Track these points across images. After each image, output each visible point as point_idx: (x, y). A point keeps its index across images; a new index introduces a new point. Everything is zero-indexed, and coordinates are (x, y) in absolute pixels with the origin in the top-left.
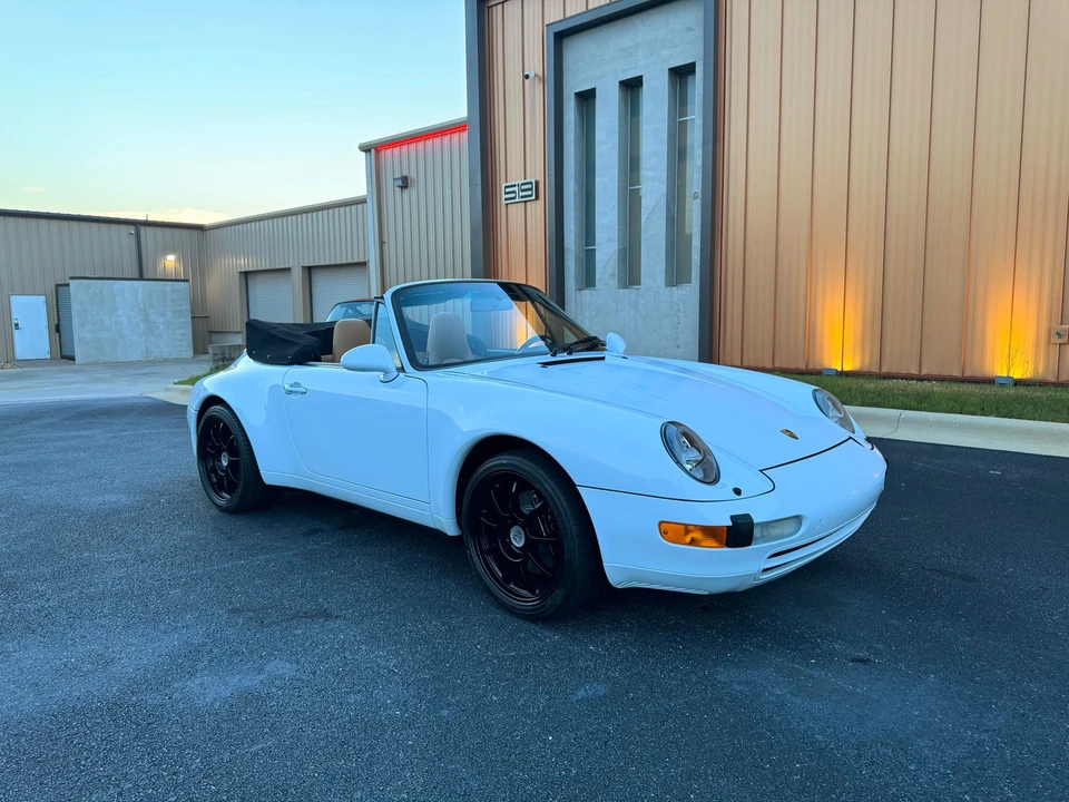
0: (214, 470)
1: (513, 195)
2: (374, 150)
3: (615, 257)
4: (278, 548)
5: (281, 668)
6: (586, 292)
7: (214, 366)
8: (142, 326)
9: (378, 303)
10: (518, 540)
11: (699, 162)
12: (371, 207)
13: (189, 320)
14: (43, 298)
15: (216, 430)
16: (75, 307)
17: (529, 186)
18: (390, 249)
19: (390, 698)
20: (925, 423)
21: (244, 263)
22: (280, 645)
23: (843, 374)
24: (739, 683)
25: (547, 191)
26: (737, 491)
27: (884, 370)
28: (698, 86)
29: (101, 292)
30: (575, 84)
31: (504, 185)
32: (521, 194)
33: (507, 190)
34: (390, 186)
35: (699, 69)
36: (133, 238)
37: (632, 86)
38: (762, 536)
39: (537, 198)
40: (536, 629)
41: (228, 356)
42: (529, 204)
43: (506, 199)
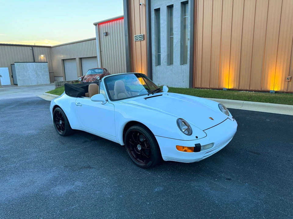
0: (58, 125)
1: (137, 39)
2: (98, 25)
3: (166, 56)
4: (76, 147)
5: (78, 183)
6: (158, 67)
7: (56, 87)
8: (35, 75)
9: (100, 81)
10: (139, 148)
11: (189, 29)
12: (97, 41)
13: (49, 73)
14: (8, 68)
15: (58, 114)
16: (17, 70)
17: (142, 36)
18: (103, 53)
19: (107, 192)
20: (250, 105)
21: (63, 57)
22: (78, 177)
23: (229, 90)
24: (197, 186)
25: (147, 37)
26: (197, 137)
27: (240, 88)
28: (189, 7)
30: (154, 7)
32: (140, 38)
33: (136, 37)
34: (102, 35)
35: (189, 2)
36: (31, 51)
37: (170, 7)
38: (203, 148)
39: (144, 40)
40: (144, 171)
41: (60, 84)
42: (142, 41)
43: (135, 40)
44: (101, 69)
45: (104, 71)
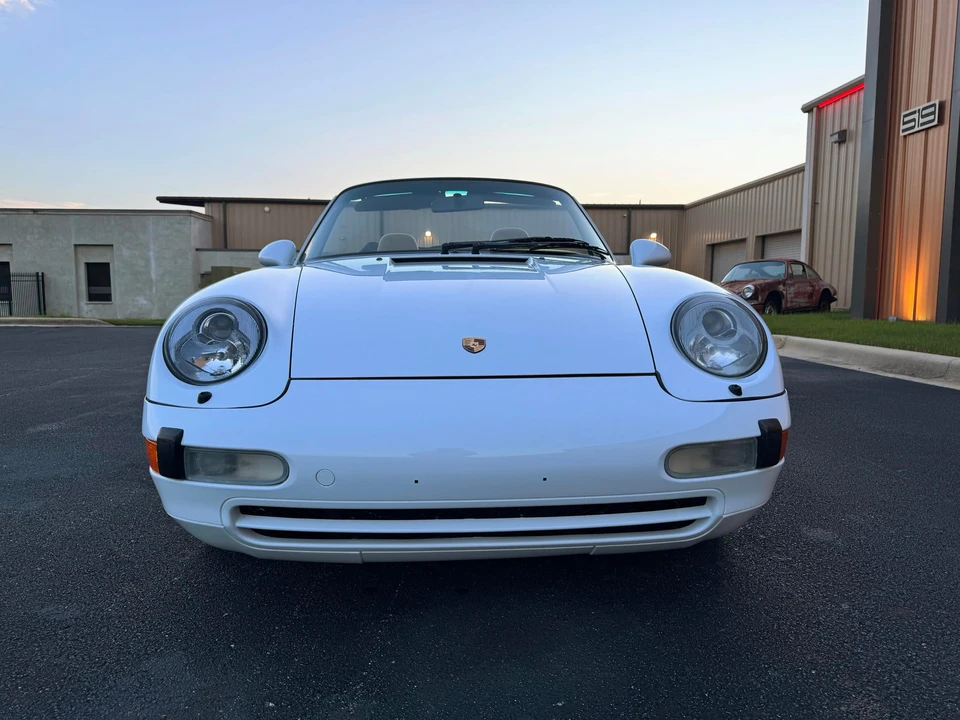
2: (815, 109)
17: (933, 109)
18: (823, 209)
25: (952, 111)
26: (205, 397)
31: (903, 114)
32: (922, 121)
33: (906, 119)
34: (829, 140)
36: (625, 221)
42: (931, 132)
43: (904, 131)
44: (779, 262)
45: (790, 271)
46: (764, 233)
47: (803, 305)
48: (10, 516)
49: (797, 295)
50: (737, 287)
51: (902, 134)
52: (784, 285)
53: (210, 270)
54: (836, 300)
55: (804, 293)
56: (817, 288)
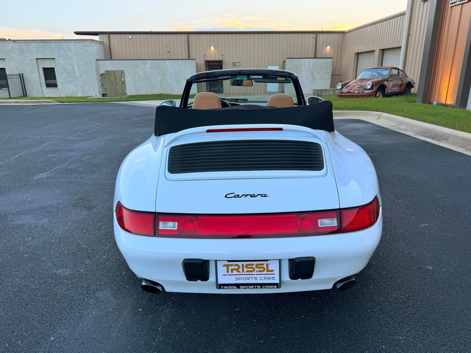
12: (407, 15)
13: (330, 76)
14: (278, 67)
29: (297, 64)
34: (418, 2)
36: (314, 40)
41: (319, 94)
42: (464, 5)
43: (451, 4)
44: (386, 69)
45: (391, 73)
46: (384, 48)
47: (396, 91)
48: (37, 227)
49: (394, 86)
50: (364, 82)
51: (450, 6)
52: (387, 81)
53: (104, 72)
54: (414, 87)
55: (398, 85)
56: (404, 82)
